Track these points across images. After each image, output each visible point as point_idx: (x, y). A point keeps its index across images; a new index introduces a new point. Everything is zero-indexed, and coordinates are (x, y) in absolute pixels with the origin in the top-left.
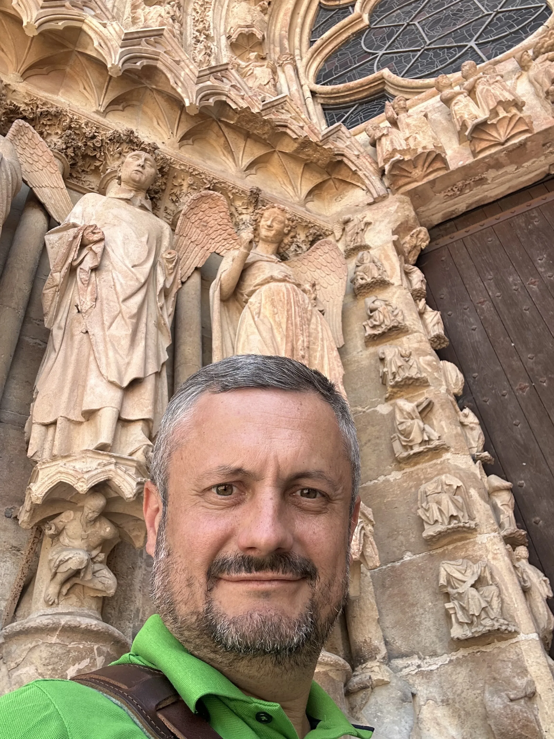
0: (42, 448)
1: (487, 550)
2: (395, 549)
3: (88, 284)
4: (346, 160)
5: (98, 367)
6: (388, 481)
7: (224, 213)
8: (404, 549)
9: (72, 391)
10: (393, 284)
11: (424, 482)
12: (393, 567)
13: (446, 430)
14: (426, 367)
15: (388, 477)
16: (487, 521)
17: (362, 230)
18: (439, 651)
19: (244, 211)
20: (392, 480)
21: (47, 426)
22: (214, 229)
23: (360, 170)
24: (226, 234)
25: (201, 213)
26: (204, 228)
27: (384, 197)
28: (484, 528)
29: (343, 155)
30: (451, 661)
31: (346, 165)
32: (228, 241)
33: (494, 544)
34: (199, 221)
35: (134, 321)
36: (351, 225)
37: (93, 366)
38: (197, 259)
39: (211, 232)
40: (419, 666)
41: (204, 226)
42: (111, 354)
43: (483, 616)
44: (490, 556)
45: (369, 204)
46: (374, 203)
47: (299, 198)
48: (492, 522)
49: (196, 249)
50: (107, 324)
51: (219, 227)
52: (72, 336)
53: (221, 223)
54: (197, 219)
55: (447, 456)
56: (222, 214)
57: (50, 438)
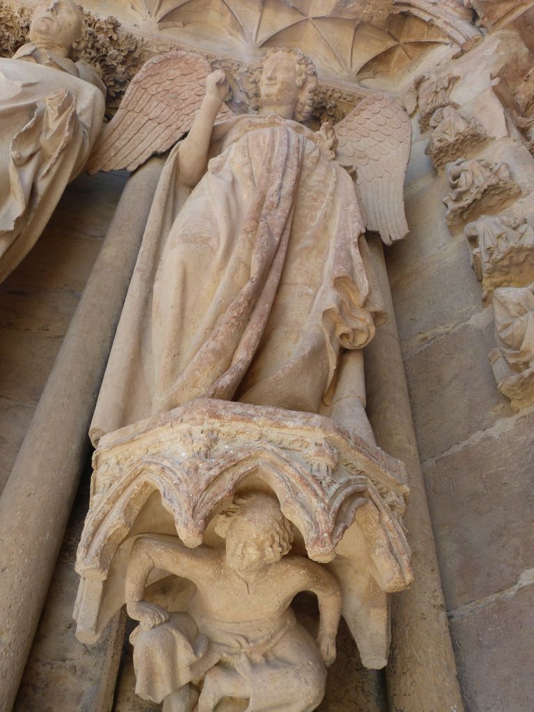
2: (502, 566)
4: (414, 11)
6: (489, 438)
8: (520, 562)
10: (493, 139)
15: (490, 431)
17: (446, 89)
20: (496, 435)
22: (188, 102)
23: (438, 18)
25: (168, 83)
26: (171, 101)
27: (476, 40)
29: (409, 5)
31: (415, 17)
34: (163, 93)
36: (425, 85)
38: (159, 140)
39: (184, 105)
41: (172, 98)
45: (456, 57)
46: (463, 52)
47: (348, 71)
49: (158, 128)
54: (160, 90)
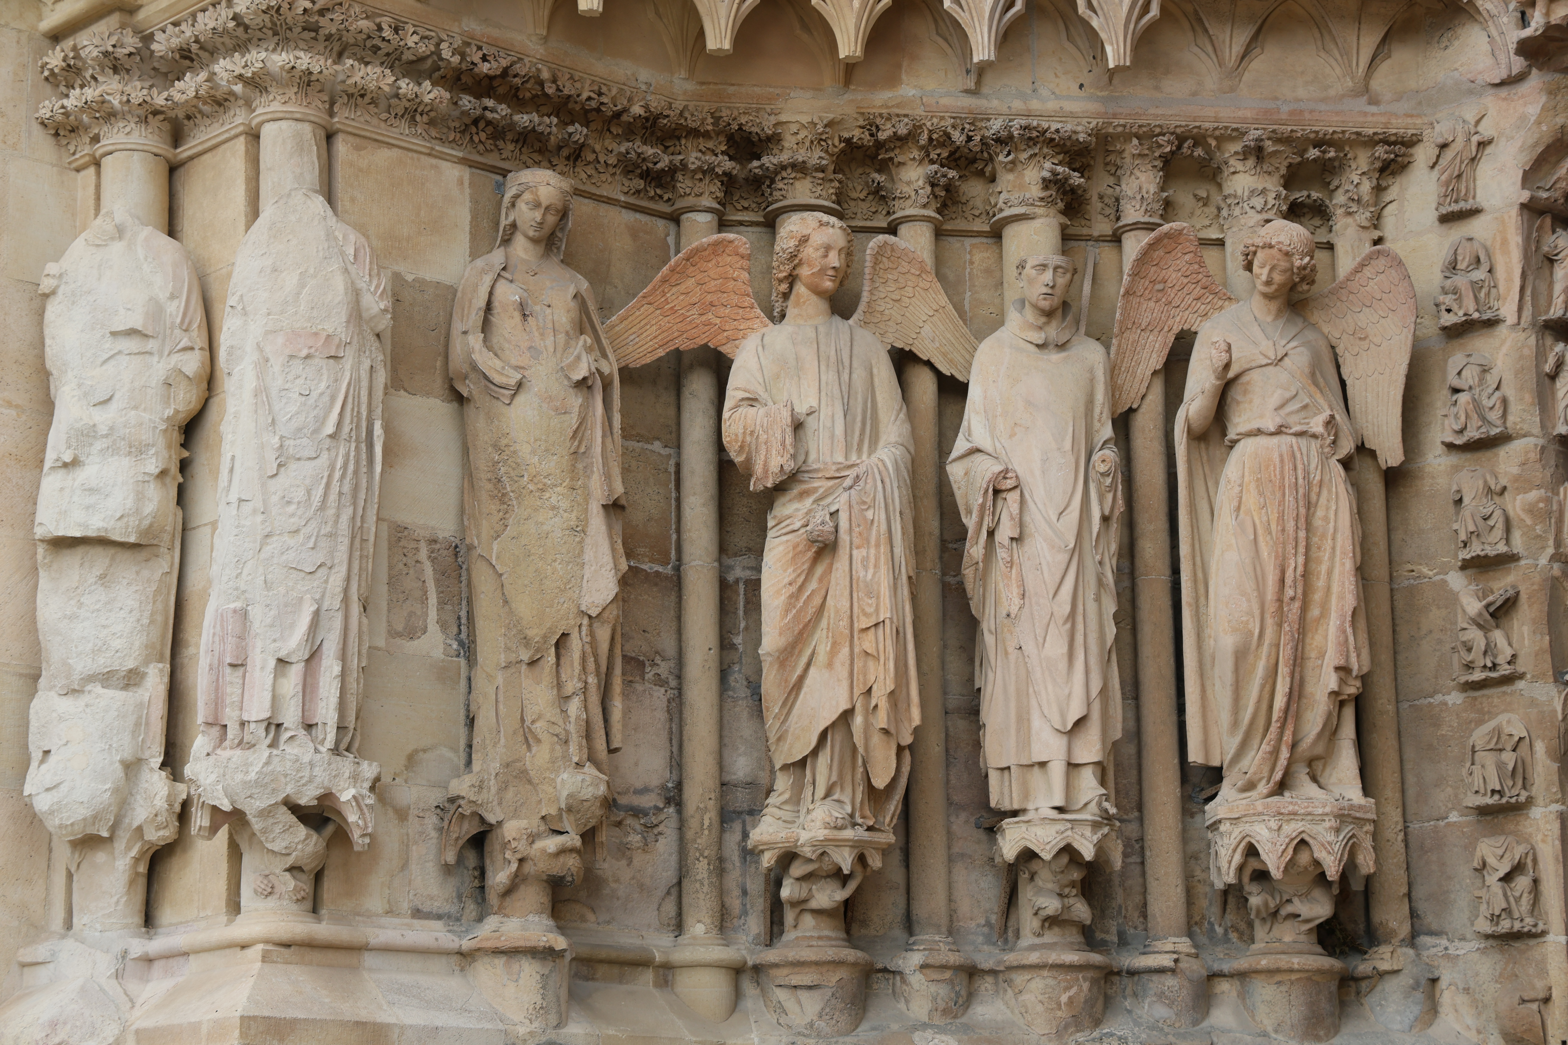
0: (1002, 793)
1: (1538, 829)
2: (1440, 804)
3: (1011, 567)
5: (1040, 706)
6: (1446, 704)
7: (1192, 255)
8: (1450, 806)
9: (1018, 731)
11: (1486, 717)
12: (1435, 827)
13: (1526, 642)
14: (1523, 516)
15: (1447, 698)
16: (1547, 789)
17: (1473, 159)
18: (1468, 936)
19: (1239, 166)
20: (1450, 703)
21: (1002, 769)
22: (1177, 288)
24: (1198, 289)
25: (1154, 268)
26: (1160, 295)
27: (1521, 78)
28: (1540, 801)
30: (1478, 949)
32: (1202, 300)
33: (1547, 822)
34: (1151, 287)
35: (1068, 625)
37: (1034, 702)
38: (1154, 355)
39: (1172, 295)
40: (1446, 949)
41: (1159, 291)
42: (1050, 687)
43: (1503, 916)
44: (1540, 837)
45: (1495, 85)
46: (1501, 85)
47: (1352, 78)
48: (1554, 790)
49: (1151, 338)
50: (1041, 640)
51: (1185, 281)
52: (1006, 653)
53: (1188, 273)
54: (1147, 283)
55: (1521, 684)
56: (1187, 257)
57: (1007, 784)
